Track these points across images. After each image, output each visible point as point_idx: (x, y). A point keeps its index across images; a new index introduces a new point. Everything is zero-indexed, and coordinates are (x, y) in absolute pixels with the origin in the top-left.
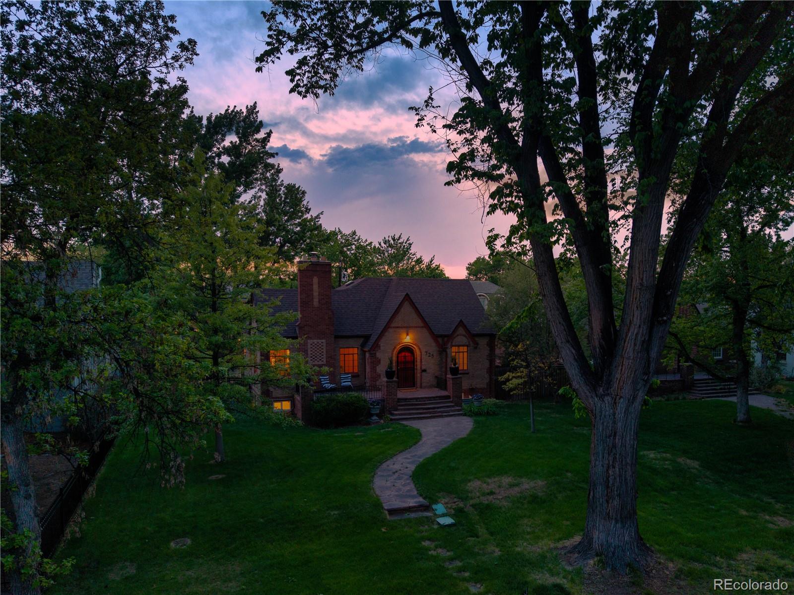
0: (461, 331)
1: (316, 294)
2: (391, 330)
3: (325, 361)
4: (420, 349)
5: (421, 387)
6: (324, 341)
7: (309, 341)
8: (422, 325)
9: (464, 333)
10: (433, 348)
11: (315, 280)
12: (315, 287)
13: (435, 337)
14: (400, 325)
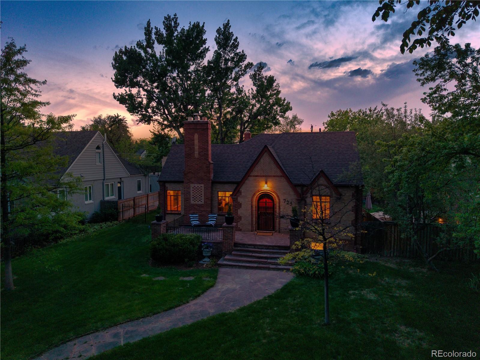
0: (322, 181)
1: (196, 148)
2: (251, 179)
3: (203, 202)
4: (278, 197)
5: (279, 232)
6: (202, 185)
7: (191, 185)
8: (280, 174)
9: (326, 183)
10: (292, 196)
11: (196, 136)
12: (196, 142)
13: (294, 186)
14: (259, 174)
